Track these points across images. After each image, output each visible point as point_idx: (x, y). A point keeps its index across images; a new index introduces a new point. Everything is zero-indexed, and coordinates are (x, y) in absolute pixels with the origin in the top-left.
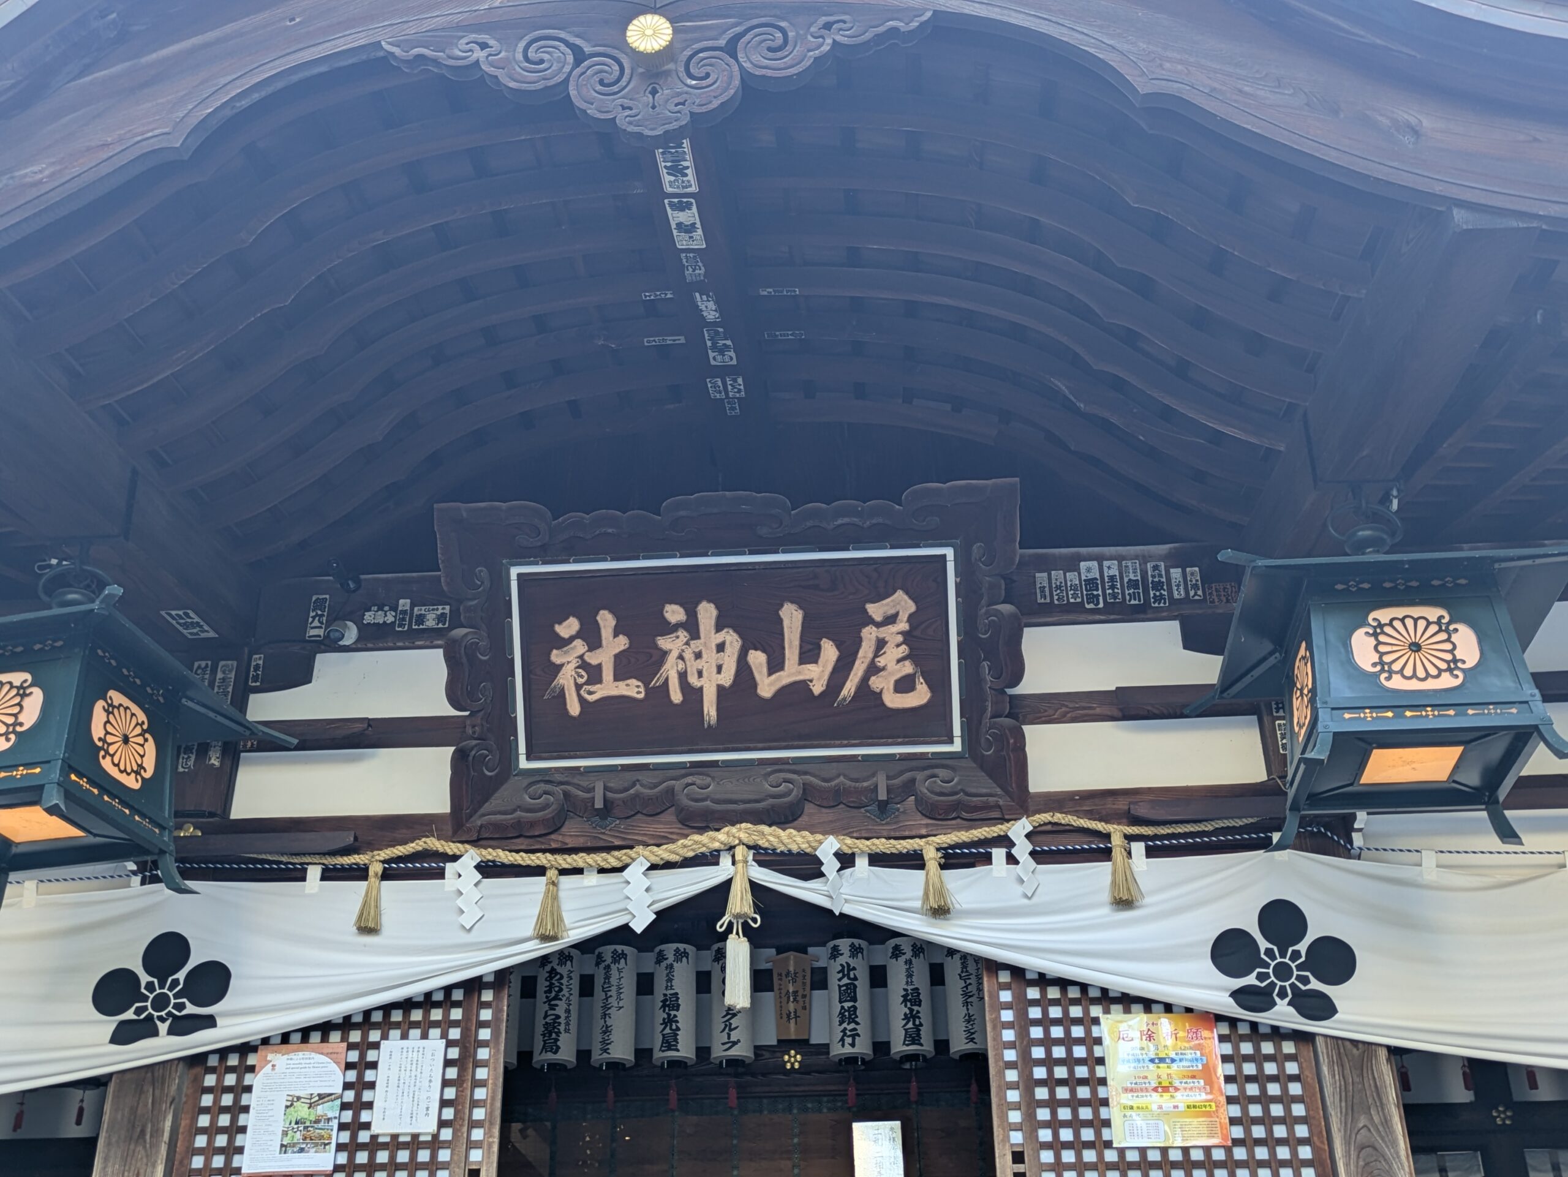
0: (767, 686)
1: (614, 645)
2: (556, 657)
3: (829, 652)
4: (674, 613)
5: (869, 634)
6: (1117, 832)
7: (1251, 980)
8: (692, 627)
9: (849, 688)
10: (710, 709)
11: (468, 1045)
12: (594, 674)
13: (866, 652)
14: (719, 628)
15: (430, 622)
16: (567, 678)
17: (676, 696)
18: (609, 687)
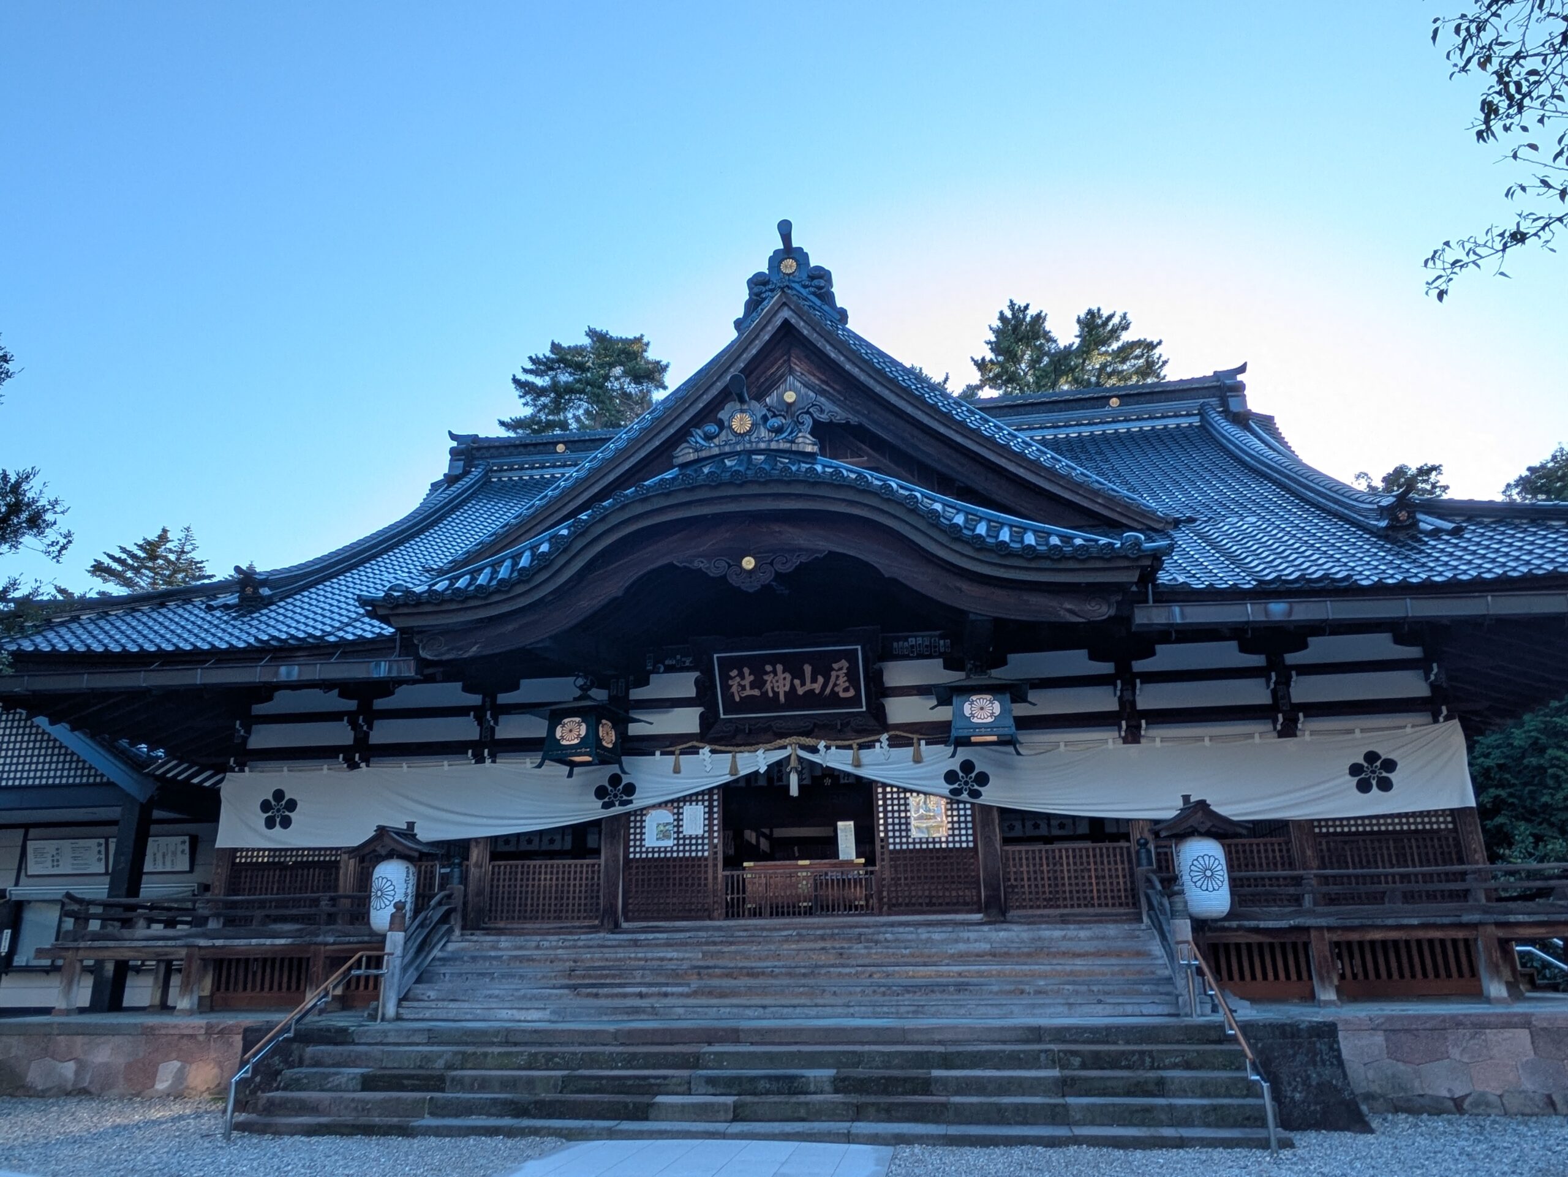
0: (801, 691)
1: (749, 678)
2: (730, 682)
3: (821, 680)
4: (769, 668)
5: (834, 674)
6: (915, 737)
7: (956, 786)
8: (775, 672)
9: (828, 691)
10: (782, 698)
11: (711, 807)
12: (744, 688)
13: (833, 679)
14: (784, 672)
15: (687, 664)
16: (734, 689)
17: (771, 694)
18: (748, 692)
